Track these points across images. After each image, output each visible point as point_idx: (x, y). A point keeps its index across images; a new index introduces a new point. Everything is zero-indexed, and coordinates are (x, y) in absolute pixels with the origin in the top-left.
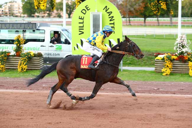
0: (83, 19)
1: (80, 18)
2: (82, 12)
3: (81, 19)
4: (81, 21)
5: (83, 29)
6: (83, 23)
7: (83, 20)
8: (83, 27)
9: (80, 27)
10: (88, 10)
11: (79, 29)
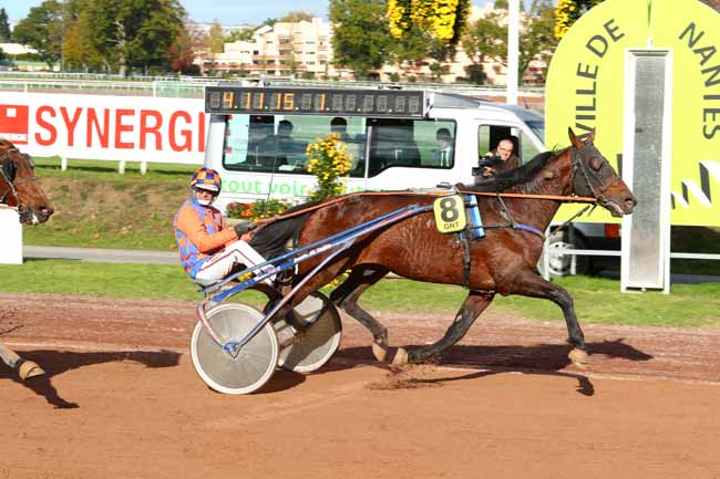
0: (594, 76)
1: (583, 70)
2: (589, 46)
3: (586, 75)
4: (587, 84)
5: (593, 118)
6: (593, 92)
7: (592, 80)
8: (593, 108)
9: (579, 108)
10: (615, 39)
11: (579, 117)
